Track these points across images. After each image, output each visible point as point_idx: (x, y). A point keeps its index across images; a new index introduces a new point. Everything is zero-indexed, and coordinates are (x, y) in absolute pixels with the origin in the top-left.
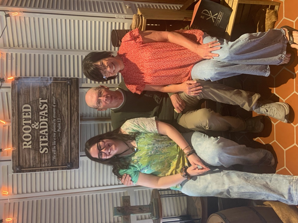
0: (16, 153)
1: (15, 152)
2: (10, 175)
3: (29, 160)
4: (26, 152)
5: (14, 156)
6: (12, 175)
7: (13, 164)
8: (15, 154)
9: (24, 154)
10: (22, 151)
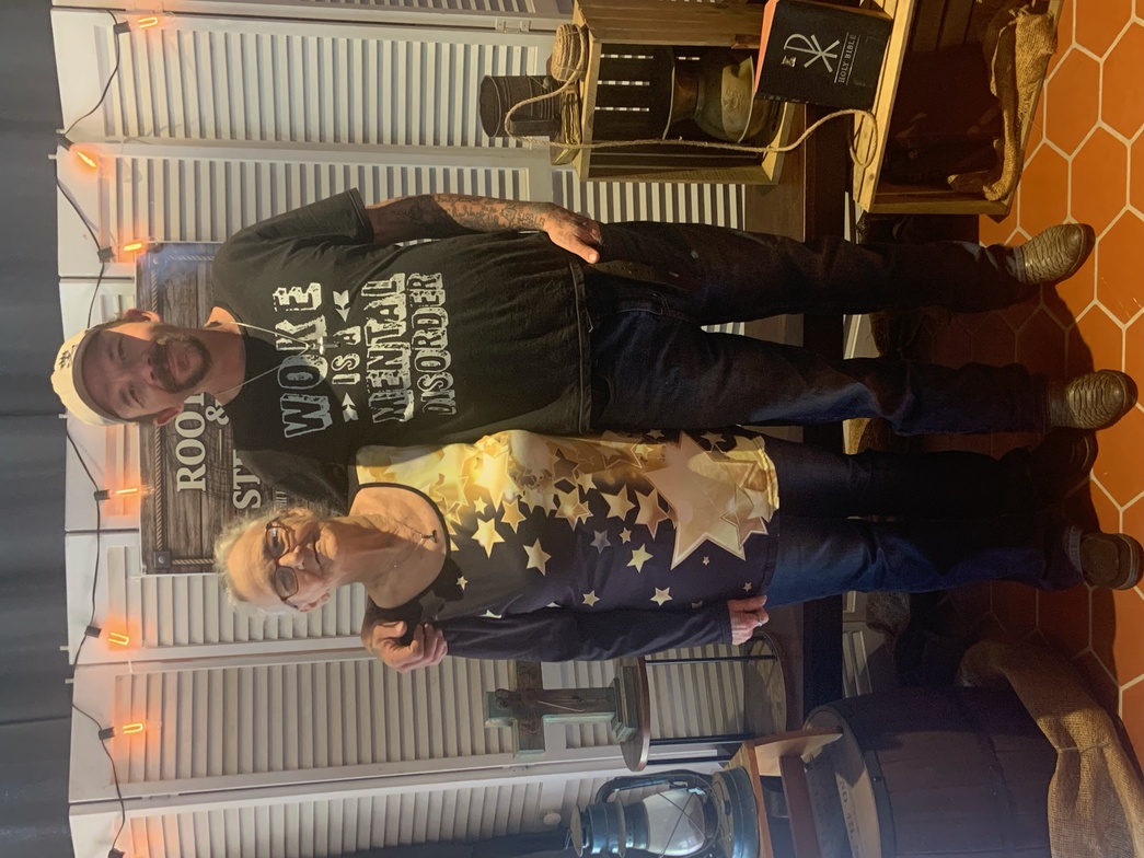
0: (155, 506)
1: (150, 503)
2: (135, 580)
3: (198, 532)
4: (187, 504)
5: (149, 516)
6: (142, 580)
7: (145, 543)
8: (151, 510)
9: (182, 509)
10: (174, 500)
